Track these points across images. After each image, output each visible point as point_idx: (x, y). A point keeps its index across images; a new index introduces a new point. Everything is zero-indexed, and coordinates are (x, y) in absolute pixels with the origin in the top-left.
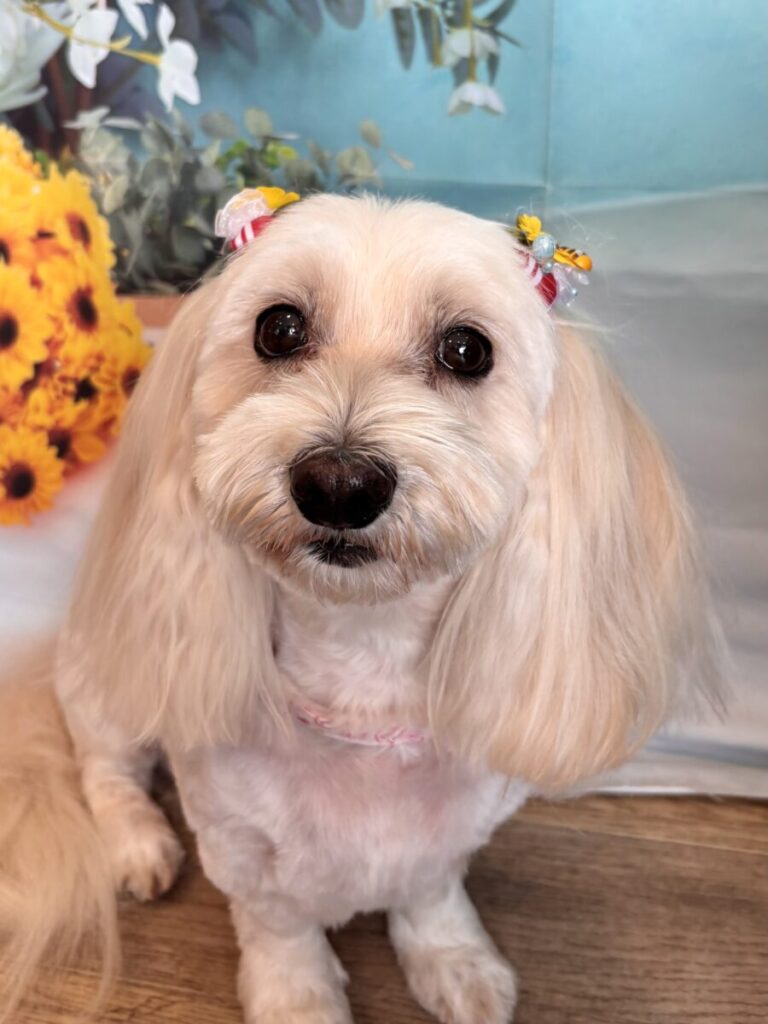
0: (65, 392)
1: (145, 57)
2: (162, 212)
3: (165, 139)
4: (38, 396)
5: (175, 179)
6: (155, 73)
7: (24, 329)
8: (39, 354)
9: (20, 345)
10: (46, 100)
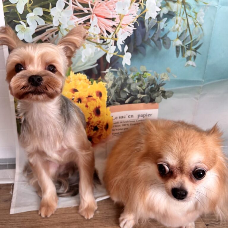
0: (91, 129)
1: (121, 56)
2: (119, 88)
3: (122, 73)
5: (123, 81)
6: (122, 59)
10: (97, 67)
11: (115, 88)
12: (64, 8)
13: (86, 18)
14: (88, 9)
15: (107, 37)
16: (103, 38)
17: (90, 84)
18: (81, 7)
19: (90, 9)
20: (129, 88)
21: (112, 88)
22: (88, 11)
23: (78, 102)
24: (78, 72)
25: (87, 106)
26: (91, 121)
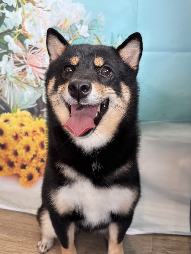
0: (39, 160)
4: (34, 161)
7: (31, 148)
8: (34, 153)
9: (31, 151)
10: (37, 106)
12: (8, 61)
13: (23, 67)
14: (24, 61)
15: (41, 82)
16: (38, 83)
17: (33, 120)
18: (18, 59)
19: (25, 60)
22: (24, 62)
23: (25, 135)
24: (23, 110)
25: (33, 140)
26: (38, 153)
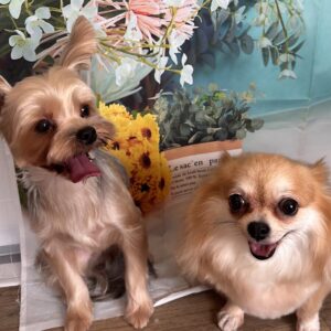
0: (138, 189)
1: (177, 71)
2: (177, 120)
3: (181, 97)
5: (182, 109)
6: (179, 76)
10: (140, 91)
11: (171, 121)
12: (84, 4)
13: (119, 17)
14: (121, 3)
15: (154, 44)
16: (146, 46)
17: (131, 119)
19: (125, 3)
20: (193, 120)
21: (165, 121)
22: (122, 6)
23: (114, 148)
24: (112, 103)
25: (128, 154)
26: (137, 175)
